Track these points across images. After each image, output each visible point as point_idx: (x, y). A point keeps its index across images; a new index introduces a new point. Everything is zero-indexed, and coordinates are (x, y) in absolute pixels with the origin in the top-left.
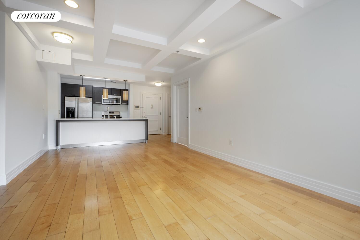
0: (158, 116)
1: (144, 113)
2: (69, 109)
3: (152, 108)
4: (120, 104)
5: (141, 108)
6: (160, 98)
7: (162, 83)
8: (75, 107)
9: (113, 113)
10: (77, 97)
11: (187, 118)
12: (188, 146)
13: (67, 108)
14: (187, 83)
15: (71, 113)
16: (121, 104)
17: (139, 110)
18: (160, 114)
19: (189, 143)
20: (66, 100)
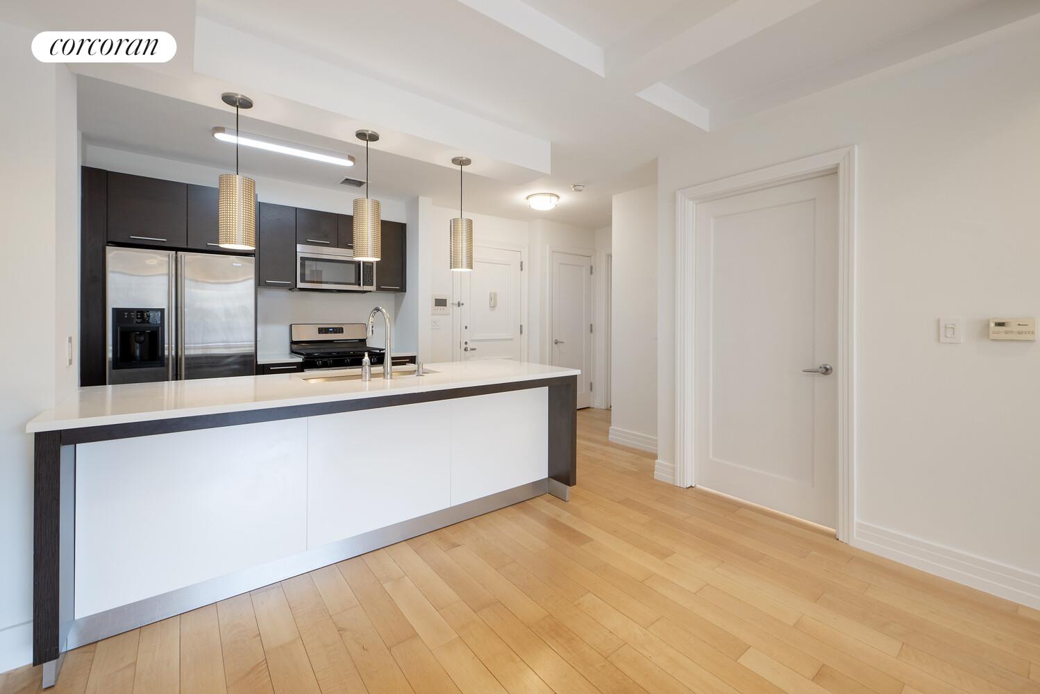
0: (511, 339)
1: (466, 327)
2: (129, 315)
3: (493, 307)
4: (373, 288)
5: (456, 308)
6: (522, 263)
7: (558, 197)
8: (165, 306)
9: (340, 330)
10: (177, 249)
11: (827, 371)
12: (833, 530)
13: (118, 313)
14: (833, 174)
15: (142, 338)
16: (379, 289)
17: (448, 314)
18: (521, 333)
19: (856, 519)
20: (114, 272)
